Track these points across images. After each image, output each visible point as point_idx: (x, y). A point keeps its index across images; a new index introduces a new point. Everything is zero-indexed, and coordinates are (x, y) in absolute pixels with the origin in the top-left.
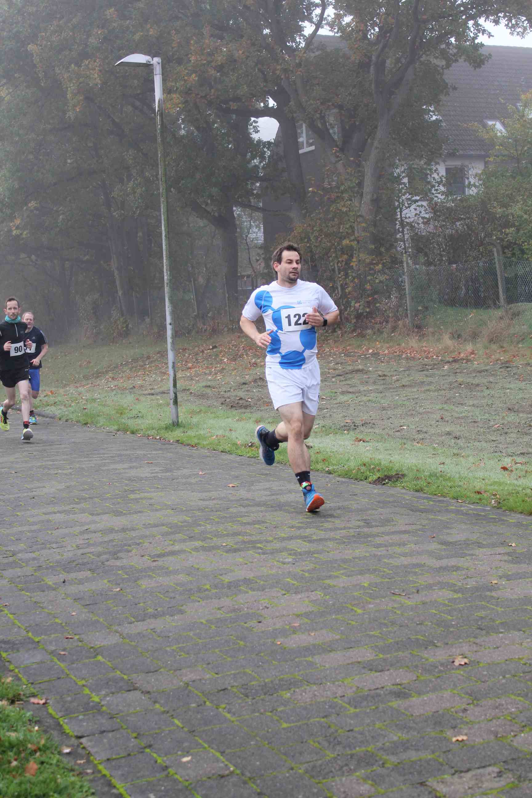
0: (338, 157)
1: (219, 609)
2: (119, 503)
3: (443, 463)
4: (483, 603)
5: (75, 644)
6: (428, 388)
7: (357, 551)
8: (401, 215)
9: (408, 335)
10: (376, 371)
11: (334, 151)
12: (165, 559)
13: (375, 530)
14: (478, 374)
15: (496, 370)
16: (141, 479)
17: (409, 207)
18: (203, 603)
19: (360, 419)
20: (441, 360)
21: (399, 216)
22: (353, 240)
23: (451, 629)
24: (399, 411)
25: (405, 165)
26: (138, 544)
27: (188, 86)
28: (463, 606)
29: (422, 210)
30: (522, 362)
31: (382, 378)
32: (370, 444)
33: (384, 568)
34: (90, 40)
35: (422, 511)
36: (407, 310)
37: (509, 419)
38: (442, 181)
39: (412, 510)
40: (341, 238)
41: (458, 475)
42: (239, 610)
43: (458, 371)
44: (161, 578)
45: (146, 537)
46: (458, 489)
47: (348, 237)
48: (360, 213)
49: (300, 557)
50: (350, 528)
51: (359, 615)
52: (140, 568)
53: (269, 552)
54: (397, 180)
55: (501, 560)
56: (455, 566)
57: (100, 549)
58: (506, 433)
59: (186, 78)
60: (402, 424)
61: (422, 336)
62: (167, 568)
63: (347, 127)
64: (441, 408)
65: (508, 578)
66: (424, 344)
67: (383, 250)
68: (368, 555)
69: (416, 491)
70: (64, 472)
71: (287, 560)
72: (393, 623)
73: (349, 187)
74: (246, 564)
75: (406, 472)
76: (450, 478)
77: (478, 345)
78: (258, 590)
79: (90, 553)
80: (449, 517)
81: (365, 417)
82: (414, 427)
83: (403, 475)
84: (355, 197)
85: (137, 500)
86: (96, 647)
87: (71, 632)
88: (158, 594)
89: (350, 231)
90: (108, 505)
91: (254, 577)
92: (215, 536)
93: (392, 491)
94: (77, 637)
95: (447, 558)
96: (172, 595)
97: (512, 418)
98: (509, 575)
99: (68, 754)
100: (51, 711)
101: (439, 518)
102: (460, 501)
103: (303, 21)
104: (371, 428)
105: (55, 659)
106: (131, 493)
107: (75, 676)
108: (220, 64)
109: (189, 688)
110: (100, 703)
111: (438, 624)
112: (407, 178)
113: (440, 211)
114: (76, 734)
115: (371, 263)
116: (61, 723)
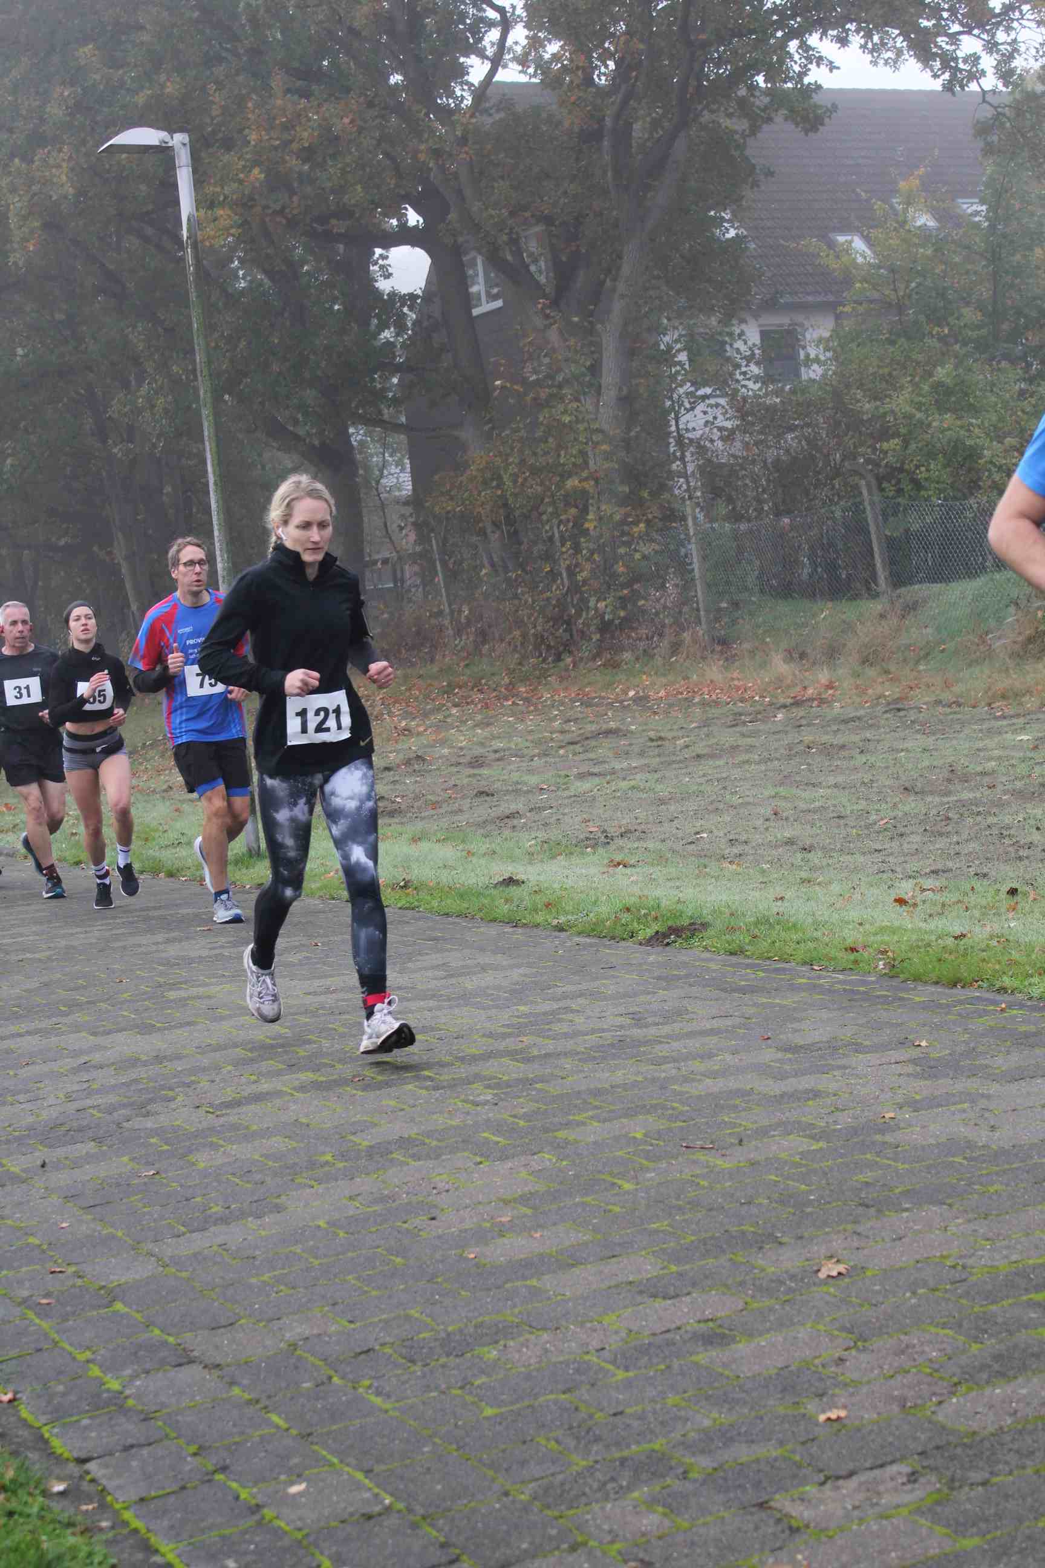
0: (547, 317)
1: (351, 1198)
2: (147, 1009)
3: (782, 898)
4: (868, 1156)
5: (69, 1283)
6: (745, 757)
7: (620, 1073)
8: (677, 425)
9: (704, 658)
10: (644, 731)
11: (540, 306)
12: (244, 1109)
13: (653, 1031)
14: (842, 727)
15: (876, 717)
16: (190, 961)
17: (692, 409)
18: (320, 1189)
19: (616, 823)
20: (771, 704)
21: (673, 428)
22: (586, 479)
23: (809, 1210)
24: (691, 806)
25: (680, 328)
26: (189, 1085)
27: (247, 192)
28: (829, 1163)
29: (718, 412)
30: (927, 699)
31: (655, 744)
32: (638, 870)
33: (672, 1101)
34: (48, 110)
35: (743, 990)
36: (698, 610)
37: (907, 808)
38: (753, 354)
39: (724, 990)
40: (562, 476)
41: (810, 920)
42: (392, 1198)
43: (804, 722)
44: (235, 1147)
45: (204, 1070)
46: (812, 945)
47: (576, 473)
48: (597, 425)
49: (508, 1090)
50: (603, 1031)
51: (628, 1192)
52: (193, 1130)
53: (445, 1084)
54: (667, 358)
55: (900, 1075)
56: (812, 1090)
57: (112, 1099)
58: (902, 835)
59: (241, 176)
60: (698, 829)
61: (730, 660)
62: (247, 1128)
63: (564, 259)
64: (773, 793)
65: (915, 1106)
66: (735, 675)
67: (645, 494)
68: (640, 1079)
69: (731, 954)
70: (37, 956)
71: (482, 1098)
72: (695, 1204)
73: (574, 376)
74: (402, 1110)
75: (709, 919)
76: (794, 925)
77: (840, 672)
78: (428, 1157)
79: (93, 1107)
80: (796, 999)
81: (626, 820)
82: (722, 834)
83: (705, 926)
84: (585, 393)
85: (182, 1003)
86: (112, 1285)
87: (60, 1261)
88: (231, 1178)
89: (580, 461)
90: (125, 1013)
91: (418, 1134)
92: (340, 1061)
93: (684, 956)
94: (72, 1269)
95: (796, 1076)
96: (258, 1177)
97: (911, 805)
98: (916, 1102)
99: (61, 1494)
100: (24, 1414)
101: (777, 1001)
102: (816, 968)
103: (468, 56)
104: (639, 839)
105: (31, 1315)
106: (171, 989)
107: (71, 1345)
108: (307, 145)
109: (298, 1352)
110: (121, 1393)
111: (781, 1202)
112: (685, 353)
113: (752, 414)
114: (76, 1454)
115: (623, 522)
116: (47, 1435)
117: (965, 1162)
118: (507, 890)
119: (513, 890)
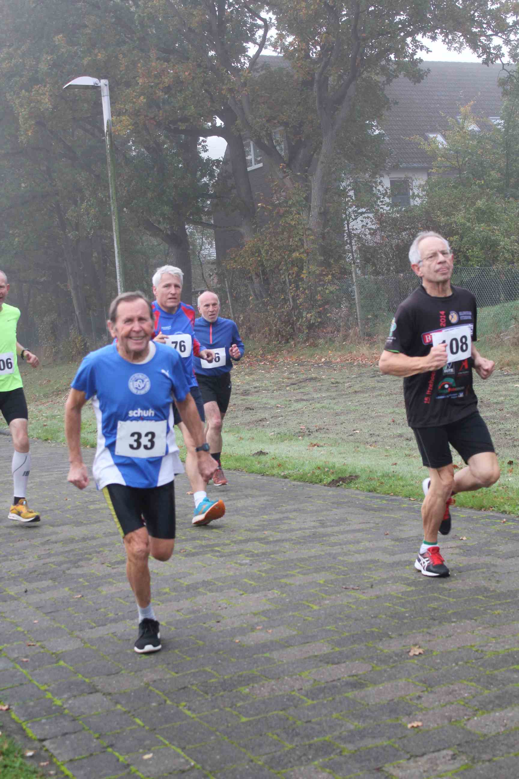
0: (285, 172)
1: (178, 611)
2: (79, 514)
3: (396, 464)
4: (435, 595)
5: (37, 651)
6: (379, 392)
7: (313, 551)
8: (348, 227)
9: (359, 343)
10: (329, 378)
11: (281, 167)
13: (329, 530)
17: (356, 219)
18: (162, 606)
19: (314, 424)
21: (346, 228)
22: (303, 253)
23: (405, 621)
24: (352, 416)
25: (351, 179)
26: (99, 552)
27: (137, 108)
28: (416, 598)
29: (369, 221)
31: (334, 385)
32: (325, 448)
33: (339, 565)
34: (39, 66)
35: (375, 510)
36: (357, 319)
38: (386, 192)
39: (366, 509)
40: (290, 251)
41: (409, 475)
42: (198, 611)
44: (121, 584)
45: (106, 545)
46: (410, 488)
47: (298, 250)
48: (308, 227)
49: (257, 558)
50: (305, 529)
51: (315, 610)
52: (101, 575)
53: (226, 554)
54: (343, 193)
55: (452, 554)
56: (408, 561)
57: (61, 558)
59: (134, 100)
60: (355, 428)
61: (372, 344)
63: (293, 144)
64: (392, 411)
65: (459, 570)
66: (375, 351)
67: (332, 261)
68: (323, 553)
69: (370, 491)
71: (244, 562)
72: (348, 617)
73: (297, 202)
74: (204, 567)
75: (359, 473)
76: (402, 478)
78: (217, 591)
79: (52, 563)
80: (401, 515)
81: (319, 423)
83: (357, 477)
84: (303, 210)
85: (96, 511)
86: (58, 653)
87: (33, 640)
88: (118, 599)
89: (299, 244)
90: (68, 516)
91: (212, 579)
93: (346, 492)
94: (39, 644)
95: (401, 553)
98: (460, 567)
99: (31, 757)
100: (13, 716)
101: (392, 516)
102: (412, 499)
103: (247, 42)
104: (325, 433)
105: (18, 666)
106: (91, 505)
107: (38, 682)
108: (167, 85)
109: (150, 688)
110: (62, 706)
111: (392, 617)
112: (353, 191)
113: (386, 222)
114: (38, 737)
115: (321, 275)
116: (24, 727)
117: (484, 599)
118: (259, 457)
119: (263, 458)
